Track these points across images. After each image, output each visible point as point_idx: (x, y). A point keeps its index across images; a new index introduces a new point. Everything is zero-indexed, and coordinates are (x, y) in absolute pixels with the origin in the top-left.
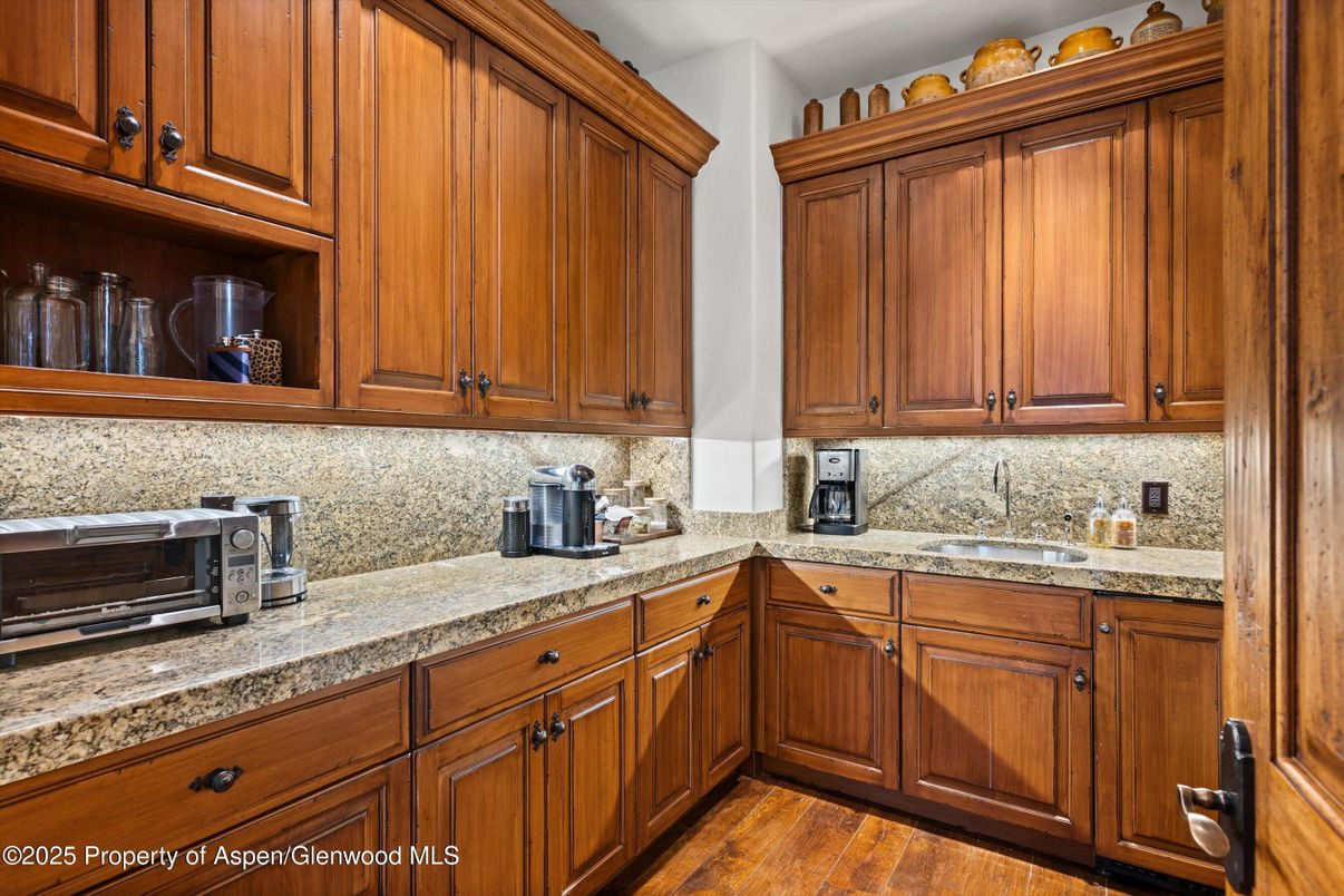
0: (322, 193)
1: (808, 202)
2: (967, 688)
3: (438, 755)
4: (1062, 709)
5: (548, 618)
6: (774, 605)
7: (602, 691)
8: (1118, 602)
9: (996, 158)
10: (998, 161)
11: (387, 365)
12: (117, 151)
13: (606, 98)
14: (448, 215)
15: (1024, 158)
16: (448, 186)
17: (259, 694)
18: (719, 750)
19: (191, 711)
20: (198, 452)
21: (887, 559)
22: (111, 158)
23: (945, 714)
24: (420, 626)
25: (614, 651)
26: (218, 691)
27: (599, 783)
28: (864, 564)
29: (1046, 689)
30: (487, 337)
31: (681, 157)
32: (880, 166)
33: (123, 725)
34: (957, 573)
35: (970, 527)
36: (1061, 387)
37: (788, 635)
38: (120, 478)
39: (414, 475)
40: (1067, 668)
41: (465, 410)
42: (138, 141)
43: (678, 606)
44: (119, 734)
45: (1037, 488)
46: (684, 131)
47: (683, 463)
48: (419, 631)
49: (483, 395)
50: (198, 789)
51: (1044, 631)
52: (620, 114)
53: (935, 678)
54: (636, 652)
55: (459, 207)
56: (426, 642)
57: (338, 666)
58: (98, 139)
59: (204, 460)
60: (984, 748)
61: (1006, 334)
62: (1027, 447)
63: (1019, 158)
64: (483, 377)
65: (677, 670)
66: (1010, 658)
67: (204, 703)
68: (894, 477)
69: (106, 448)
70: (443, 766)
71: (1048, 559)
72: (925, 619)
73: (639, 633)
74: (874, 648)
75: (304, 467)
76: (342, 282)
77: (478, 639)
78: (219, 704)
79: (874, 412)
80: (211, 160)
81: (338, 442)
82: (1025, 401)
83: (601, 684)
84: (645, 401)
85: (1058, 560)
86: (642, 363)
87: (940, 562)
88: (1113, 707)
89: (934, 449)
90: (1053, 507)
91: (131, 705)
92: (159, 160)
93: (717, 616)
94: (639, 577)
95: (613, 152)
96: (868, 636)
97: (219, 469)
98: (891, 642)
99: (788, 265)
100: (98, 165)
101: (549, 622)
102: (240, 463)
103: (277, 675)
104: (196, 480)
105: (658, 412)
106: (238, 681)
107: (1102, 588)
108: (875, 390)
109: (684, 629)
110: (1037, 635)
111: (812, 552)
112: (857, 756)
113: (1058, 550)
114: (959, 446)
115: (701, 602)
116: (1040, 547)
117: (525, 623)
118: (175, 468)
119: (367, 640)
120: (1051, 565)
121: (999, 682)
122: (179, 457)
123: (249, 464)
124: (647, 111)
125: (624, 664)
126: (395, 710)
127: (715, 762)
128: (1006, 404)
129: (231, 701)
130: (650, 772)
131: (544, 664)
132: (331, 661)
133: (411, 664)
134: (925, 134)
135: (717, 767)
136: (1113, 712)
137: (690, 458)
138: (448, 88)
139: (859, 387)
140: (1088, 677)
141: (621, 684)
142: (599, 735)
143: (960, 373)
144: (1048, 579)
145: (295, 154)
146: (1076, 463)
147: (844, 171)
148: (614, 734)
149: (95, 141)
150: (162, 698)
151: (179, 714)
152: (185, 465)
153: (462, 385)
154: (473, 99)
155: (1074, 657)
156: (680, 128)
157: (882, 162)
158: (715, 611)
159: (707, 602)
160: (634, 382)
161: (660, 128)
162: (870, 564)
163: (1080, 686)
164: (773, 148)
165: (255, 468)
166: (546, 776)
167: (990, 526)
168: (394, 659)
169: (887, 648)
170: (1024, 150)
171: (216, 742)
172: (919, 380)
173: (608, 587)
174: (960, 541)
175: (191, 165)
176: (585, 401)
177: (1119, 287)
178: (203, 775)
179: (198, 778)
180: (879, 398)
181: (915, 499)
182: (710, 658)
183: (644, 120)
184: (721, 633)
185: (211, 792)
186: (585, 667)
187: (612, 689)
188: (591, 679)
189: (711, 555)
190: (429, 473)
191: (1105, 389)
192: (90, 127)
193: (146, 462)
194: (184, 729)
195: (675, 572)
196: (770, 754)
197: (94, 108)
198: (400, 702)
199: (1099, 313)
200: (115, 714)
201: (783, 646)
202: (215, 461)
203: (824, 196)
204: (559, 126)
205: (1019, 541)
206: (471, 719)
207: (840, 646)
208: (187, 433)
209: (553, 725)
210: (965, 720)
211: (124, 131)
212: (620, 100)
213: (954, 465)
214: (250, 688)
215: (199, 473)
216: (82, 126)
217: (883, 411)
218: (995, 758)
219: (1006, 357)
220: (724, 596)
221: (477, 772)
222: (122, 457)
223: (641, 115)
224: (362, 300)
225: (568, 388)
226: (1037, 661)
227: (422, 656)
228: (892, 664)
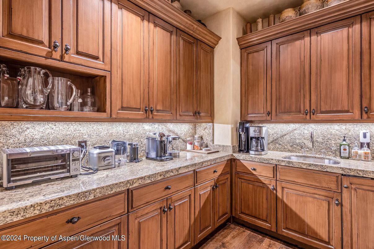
0: (107, 60)
1: (248, 54)
2: (298, 202)
3: (135, 215)
4: (331, 212)
5: (168, 176)
6: (237, 173)
7: (184, 197)
8: (350, 178)
9: (308, 37)
10: (309, 38)
11: (125, 105)
12: (54, 52)
13: (188, 28)
14: (142, 64)
15: (317, 36)
16: (142, 56)
17: (85, 197)
18: (220, 215)
19: (66, 202)
20: (78, 129)
21: (272, 161)
22: (52, 54)
23: (291, 210)
24: (130, 179)
25: (188, 186)
26: (73, 196)
27: (183, 224)
28: (265, 162)
29: (325, 204)
30: (153, 97)
31: (210, 43)
32: (270, 42)
33: (48, 205)
34: (295, 166)
35: (300, 151)
36: (331, 108)
37: (242, 182)
38: (58, 136)
39: (135, 135)
40: (332, 198)
41: (147, 117)
42: (59, 49)
43: (207, 173)
44: (47, 208)
45: (323, 139)
46: (211, 36)
47: (211, 131)
48: (130, 180)
49: (152, 113)
50: (68, 223)
51: (324, 186)
52: (192, 32)
53: (288, 198)
54: (194, 186)
55: (145, 62)
56: (132, 183)
57: (107, 190)
58: (49, 49)
59: (79, 131)
60: (304, 221)
61: (312, 92)
62: (319, 127)
63: (316, 36)
64: (152, 108)
65: (207, 191)
66: (313, 194)
67: (70, 200)
68: (275, 135)
69: (54, 128)
70: (137, 218)
71: (326, 162)
72: (284, 180)
73: (195, 181)
74: (268, 188)
75: (105, 133)
76: (112, 84)
77: (147, 182)
78: (74, 200)
79: (269, 116)
80: (78, 53)
81: (114, 126)
82: (318, 113)
83: (184, 195)
84: (199, 113)
85: (329, 163)
86: (198, 102)
87: (289, 162)
88: (349, 213)
89: (288, 127)
90: (328, 146)
91: (50, 200)
92: (64, 54)
93: (220, 176)
94: (195, 164)
95: (190, 43)
96: (267, 184)
97: (83, 134)
98: (273, 186)
99: (242, 72)
100: (49, 56)
101: (168, 177)
102: (88, 132)
103: (89, 192)
104: (77, 136)
105: (203, 116)
106: (79, 194)
107: (345, 173)
108: (269, 109)
109: (209, 180)
110: (322, 187)
111: (249, 158)
112: (263, 220)
113: (330, 159)
114: (297, 126)
115: (215, 172)
116: (324, 158)
117: (161, 178)
118: (72, 133)
119: (115, 182)
120: (327, 165)
121: (309, 201)
122: (73, 130)
123: (91, 132)
124: (200, 31)
125: (191, 190)
126: (123, 202)
127: (219, 218)
128: (312, 113)
129: (77, 199)
130: (199, 221)
131: (166, 190)
132: (105, 188)
133: (128, 189)
134: (284, 31)
135: (220, 220)
136: (349, 214)
137: (213, 129)
138: (142, 29)
139: (264, 108)
140: (340, 202)
141: (190, 195)
142: (183, 209)
143: (296, 104)
144: (325, 169)
145: (100, 50)
146: (336, 132)
147: (259, 44)
148: (188, 210)
149: (48, 50)
150: (59, 198)
151: (63, 202)
152: (74, 133)
153: (146, 111)
154: (149, 31)
155: (335, 195)
156: (209, 35)
157: (271, 41)
158: (219, 174)
159: (216, 172)
160: (196, 108)
161: (204, 35)
162: (267, 162)
163: (337, 205)
164: (237, 39)
165: (92, 133)
166: (167, 221)
167: (307, 151)
168: (122, 188)
169: (272, 188)
170: (317, 34)
171: (72, 210)
172: (283, 106)
173: (186, 167)
174: (297, 155)
175: (73, 54)
176: (181, 114)
177: (351, 75)
178: (69, 219)
179: (68, 220)
180: (270, 112)
181: (282, 142)
182: (218, 188)
183: (198, 33)
184: (221, 181)
185: (71, 224)
186: (179, 190)
187: (187, 197)
188: (181, 194)
189: (218, 158)
190: (139, 134)
191: (346, 109)
192: (47, 46)
193: (65, 132)
194: (64, 206)
195: (206, 163)
196: (236, 217)
197: (48, 41)
198: (124, 200)
199: (344, 84)
200: (46, 202)
201: (240, 185)
202: (82, 131)
203: (253, 52)
204: (174, 37)
205: (317, 156)
206: (145, 205)
207: (257, 186)
208: (75, 124)
209: (169, 207)
210: (298, 212)
211: (55, 47)
212: (192, 28)
213: (295, 132)
214: (82, 196)
215: (78, 135)
216: (45, 46)
217: (271, 115)
218: (308, 225)
219: (311, 99)
220: (222, 170)
221: (147, 220)
222: (59, 131)
223: (198, 32)
224: (118, 88)
225: (176, 110)
226: (322, 195)
227: (131, 187)
228: (273, 193)
